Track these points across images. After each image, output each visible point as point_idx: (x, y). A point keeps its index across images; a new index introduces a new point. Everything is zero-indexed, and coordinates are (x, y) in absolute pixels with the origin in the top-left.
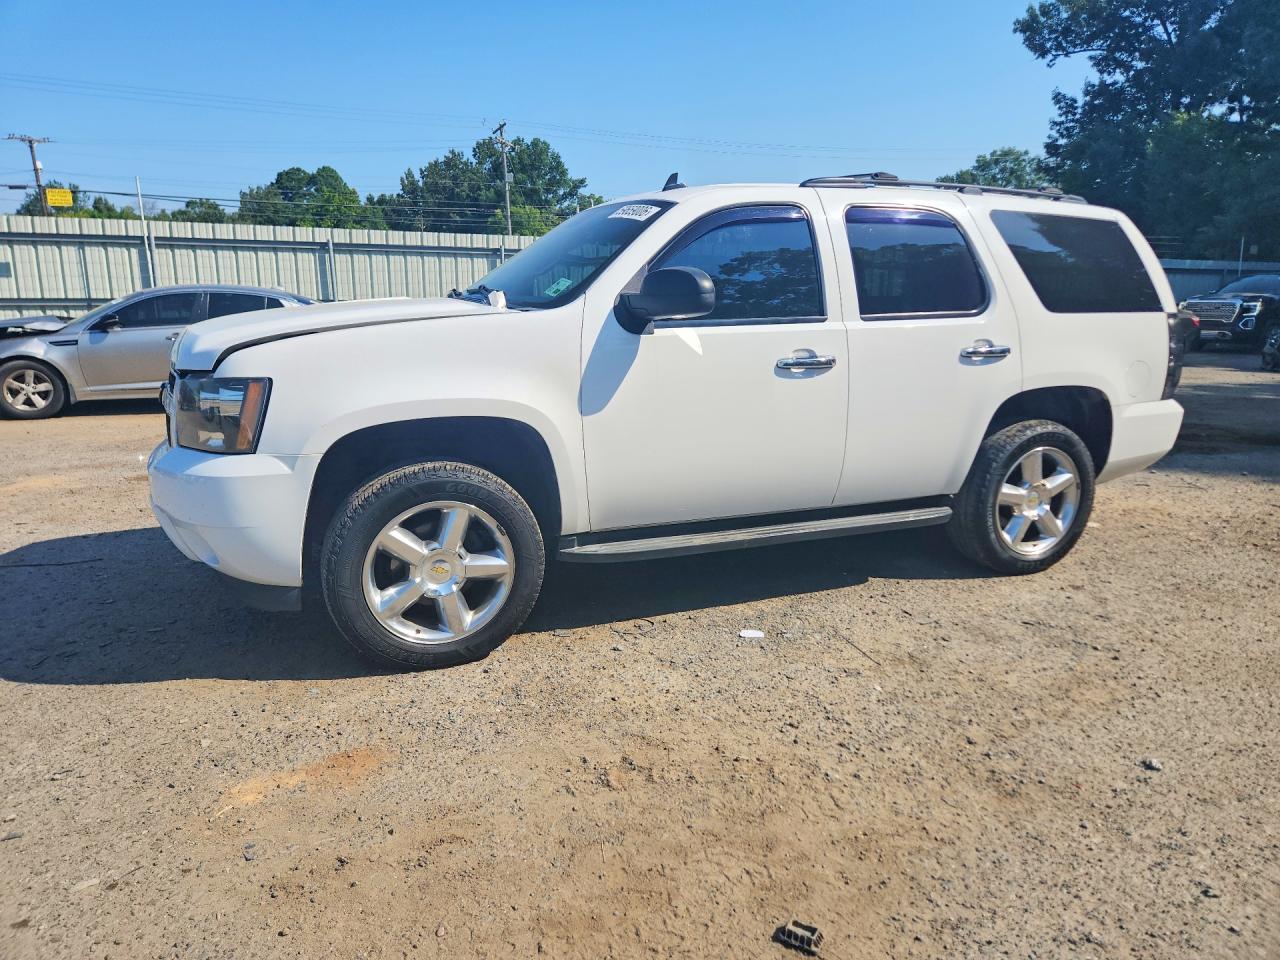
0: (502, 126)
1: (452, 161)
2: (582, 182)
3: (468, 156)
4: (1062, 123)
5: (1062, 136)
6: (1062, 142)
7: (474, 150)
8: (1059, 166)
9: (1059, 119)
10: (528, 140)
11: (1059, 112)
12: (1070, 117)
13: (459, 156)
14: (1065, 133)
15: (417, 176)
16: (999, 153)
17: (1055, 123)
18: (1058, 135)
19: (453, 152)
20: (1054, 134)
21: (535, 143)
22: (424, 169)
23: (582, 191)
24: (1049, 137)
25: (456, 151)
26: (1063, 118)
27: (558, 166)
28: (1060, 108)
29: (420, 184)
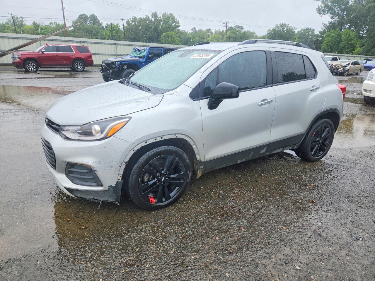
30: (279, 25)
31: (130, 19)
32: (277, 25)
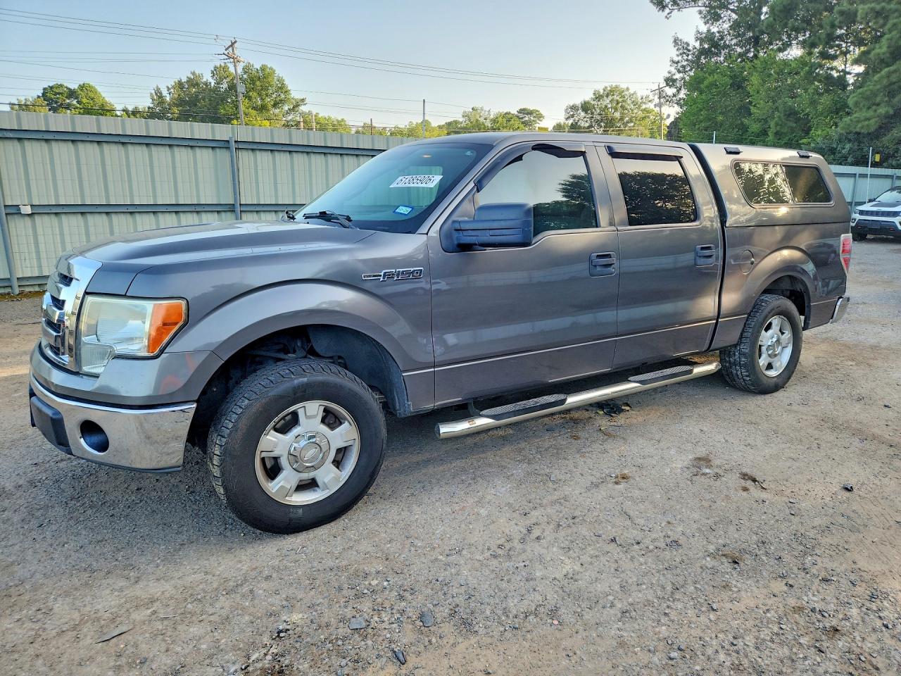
0: (233, 44)
1: (193, 82)
2: (303, 100)
3: (208, 77)
4: (678, 62)
5: (679, 72)
6: (678, 76)
7: (213, 72)
8: (674, 95)
9: (676, 59)
10: (258, 66)
11: (678, 53)
12: (685, 57)
13: (200, 76)
14: (681, 69)
15: (165, 93)
16: (609, 89)
17: (673, 62)
18: (676, 71)
19: (193, 73)
20: (673, 70)
21: (263, 68)
22: (170, 87)
23: (303, 108)
24: (669, 73)
25: (197, 72)
26: (680, 58)
27: (282, 88)
28: (678, 50)
29: (168, 99)
30: (602, 92)
31: (168, 89)
32: (599, 92)
